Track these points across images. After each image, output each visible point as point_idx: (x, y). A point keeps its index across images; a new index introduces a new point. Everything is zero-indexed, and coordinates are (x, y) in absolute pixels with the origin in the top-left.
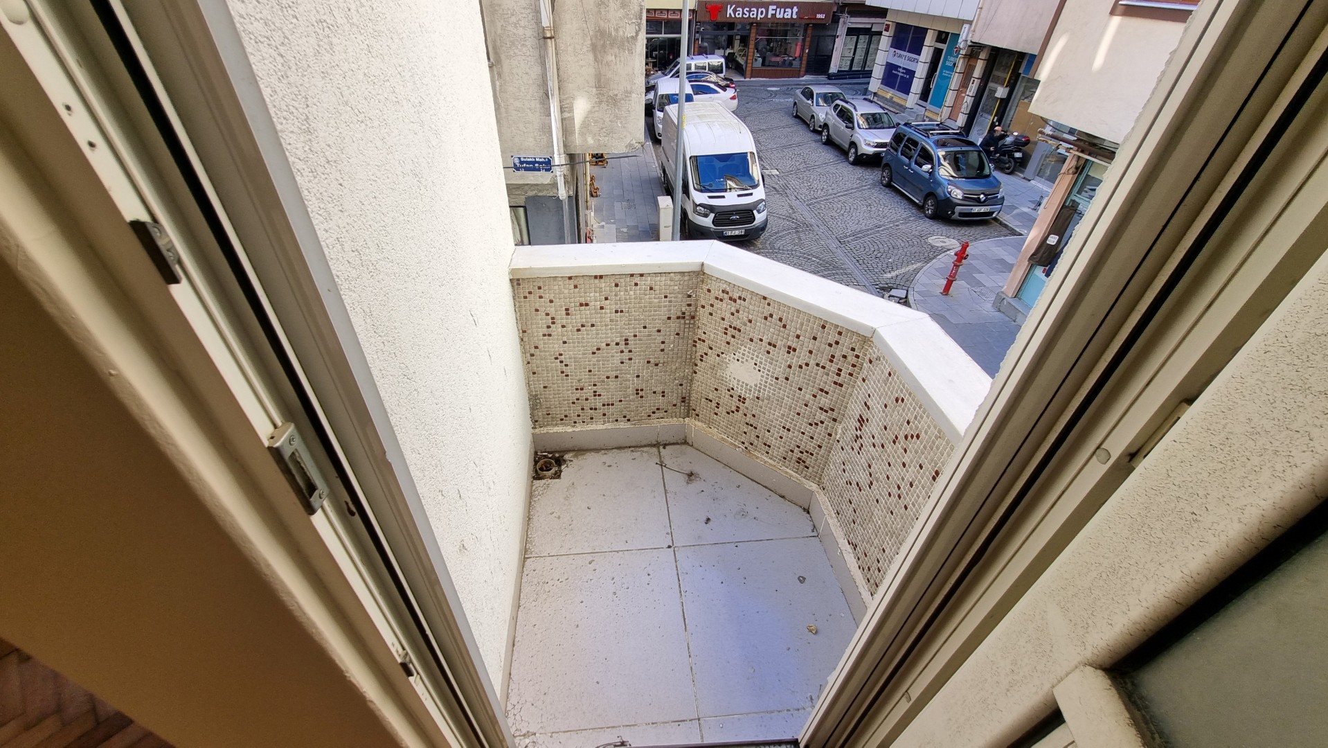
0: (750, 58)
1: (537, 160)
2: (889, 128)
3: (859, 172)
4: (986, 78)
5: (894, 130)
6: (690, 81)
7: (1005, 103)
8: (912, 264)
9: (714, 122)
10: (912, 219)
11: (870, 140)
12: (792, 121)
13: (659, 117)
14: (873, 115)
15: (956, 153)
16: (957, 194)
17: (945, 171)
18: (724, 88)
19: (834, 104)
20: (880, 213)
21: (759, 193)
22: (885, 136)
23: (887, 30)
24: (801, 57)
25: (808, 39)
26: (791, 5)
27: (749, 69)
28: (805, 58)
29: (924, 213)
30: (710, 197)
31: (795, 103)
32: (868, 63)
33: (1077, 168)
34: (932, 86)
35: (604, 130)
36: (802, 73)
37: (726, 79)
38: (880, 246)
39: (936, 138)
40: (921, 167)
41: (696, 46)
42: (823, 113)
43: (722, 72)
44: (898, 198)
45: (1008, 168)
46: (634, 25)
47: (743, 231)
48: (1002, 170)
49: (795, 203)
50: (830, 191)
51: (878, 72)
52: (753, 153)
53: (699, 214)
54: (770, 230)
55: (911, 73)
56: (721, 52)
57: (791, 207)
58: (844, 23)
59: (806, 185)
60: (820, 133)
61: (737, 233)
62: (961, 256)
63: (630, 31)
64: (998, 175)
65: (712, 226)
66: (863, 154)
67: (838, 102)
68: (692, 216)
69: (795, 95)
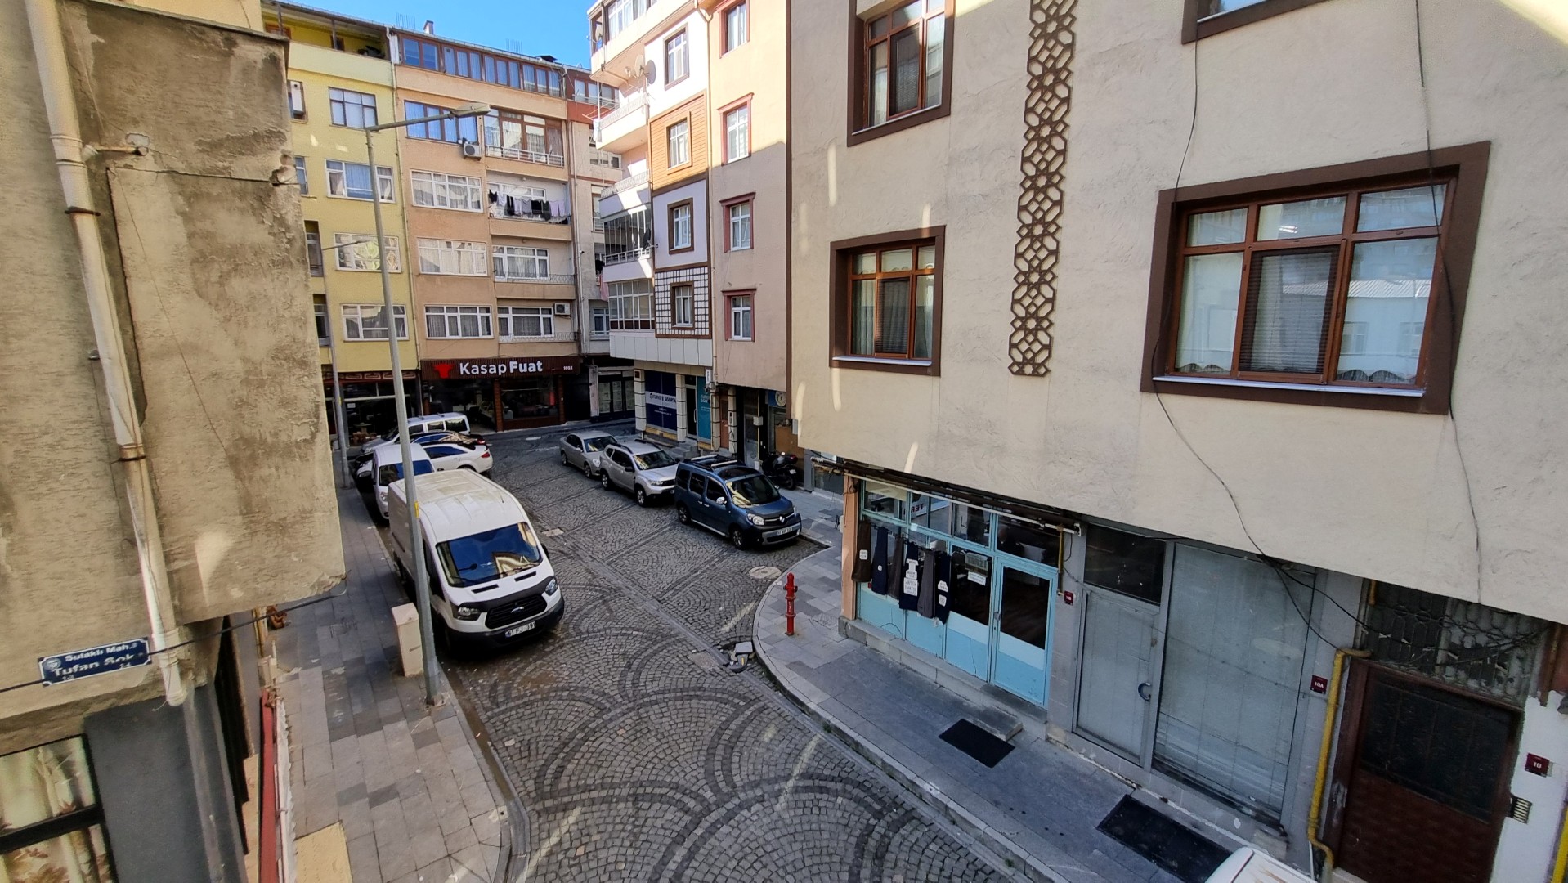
0: (498, 411)
1: (109, 651)
2: (670, 465)
3: (654, 514)
4: (740, 411)
5: (676, 467)
6: (423, 445)
7: (764, 428)
8: (745, 606)
9: (463, 494)
10: (725, 554)
11: (655, 480)
12: (563, 470)
13: (382, 493)
14: (651, 455)
15: (742, 481)
16: (759, 521)
17: (738, 500)
18: (472, 447)
19: (606, 449)
20: (691, 554)
21: (545, 570)
22: (669, 473)
23: (638, 376)
24: (557, 405)
25: (560, 389)
26: (535, 360)
27: (499, 421)
28: (561, 405)
29: (734, 545)
30: (476, 591)
31: (562, 452)
32: (628, 405)
33: (855, 487)
34: (696, 421)
35: (265, 572)
36: (562, 420)
37: (470, 436)
38: (705, 594)
39: (719, 470)
40: (715, 500)
41: (427, 405)
42: (596, 458)
43: (465, 429)
44: (703, 535)
45: (789, 484)
46: (307, 426)
47: (533, 623)
48: (785, 486)
49: (592, 565)
50: (630, 542)
51: (640, 413)
52: (526, 523)
53: (464, 618)
54: (569, 609)
55: (674, 412)
56: (461, 408)
57: (589, 572)
58: (594, 372)
59: (599, 540)
60: (599, 479)
61: (525, 628)
62: (791, 588)
63: (301, 433)
64: (784, 493)
65: (487, 629)
66: (652, 495)
67: (610, 446)
68: (451, 622)
69: (561, 444)
